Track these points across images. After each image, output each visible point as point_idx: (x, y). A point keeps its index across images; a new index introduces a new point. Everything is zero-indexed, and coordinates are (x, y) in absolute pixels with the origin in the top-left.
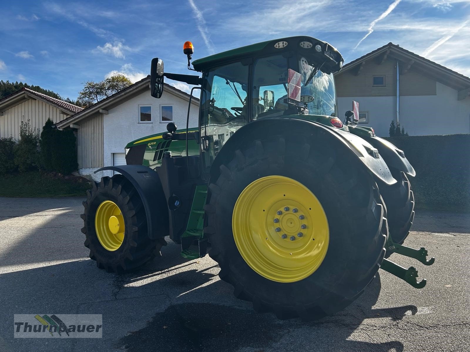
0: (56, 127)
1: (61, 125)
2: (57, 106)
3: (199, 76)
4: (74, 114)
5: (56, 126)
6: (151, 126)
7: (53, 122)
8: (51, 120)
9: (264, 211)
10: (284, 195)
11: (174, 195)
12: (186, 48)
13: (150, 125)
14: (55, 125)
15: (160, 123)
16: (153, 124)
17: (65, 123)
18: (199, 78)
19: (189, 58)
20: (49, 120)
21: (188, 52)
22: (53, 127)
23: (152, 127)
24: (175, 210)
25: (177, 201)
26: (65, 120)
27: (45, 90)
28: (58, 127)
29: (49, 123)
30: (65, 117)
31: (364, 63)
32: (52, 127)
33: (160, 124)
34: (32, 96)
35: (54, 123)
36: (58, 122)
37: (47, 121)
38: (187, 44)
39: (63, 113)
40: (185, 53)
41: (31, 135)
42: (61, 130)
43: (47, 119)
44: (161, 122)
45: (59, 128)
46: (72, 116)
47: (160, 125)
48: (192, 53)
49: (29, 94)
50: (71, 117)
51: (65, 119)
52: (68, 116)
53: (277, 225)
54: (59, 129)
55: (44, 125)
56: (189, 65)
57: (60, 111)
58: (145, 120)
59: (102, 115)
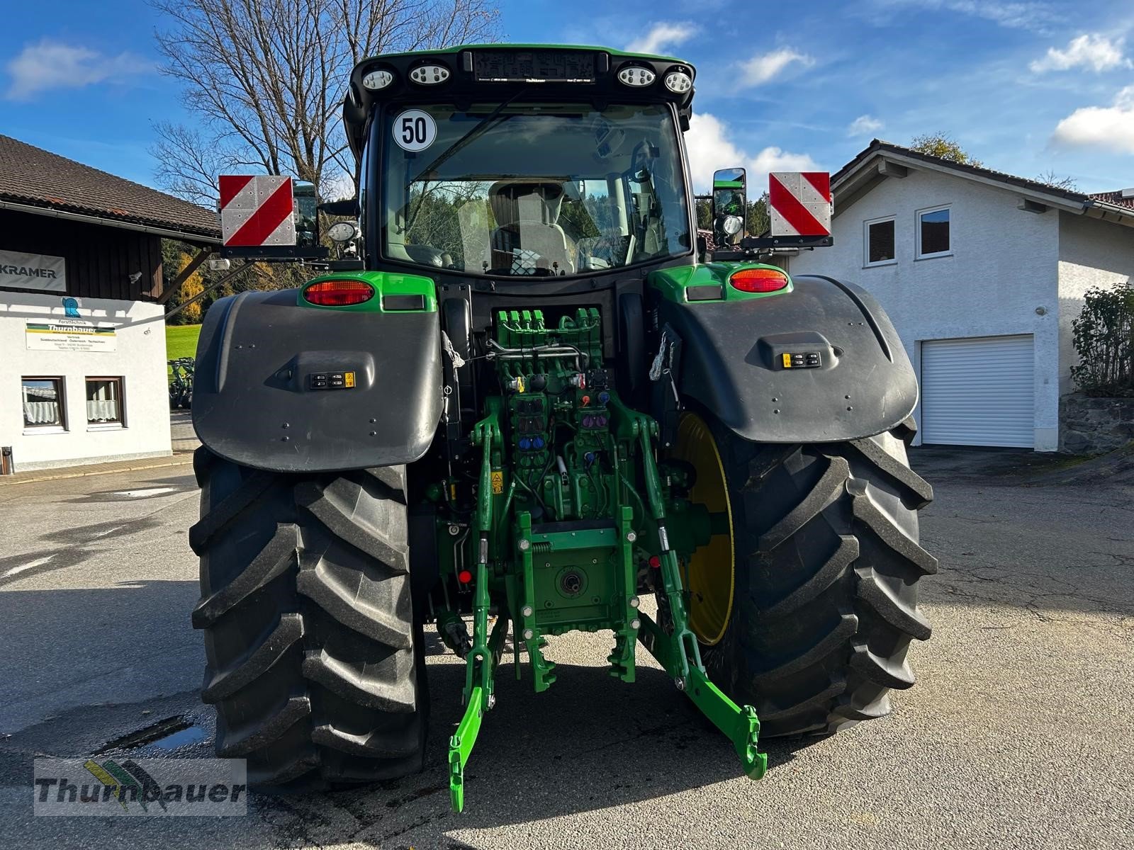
6: (894, 271)
13: (891, 270)
15: (915, 261)
16: (899, 265)
23: (897, 274)
33: (916, 263)
44: (918, 259)
47: (915, 267)
58: (882, 258)
59: (787, 260)
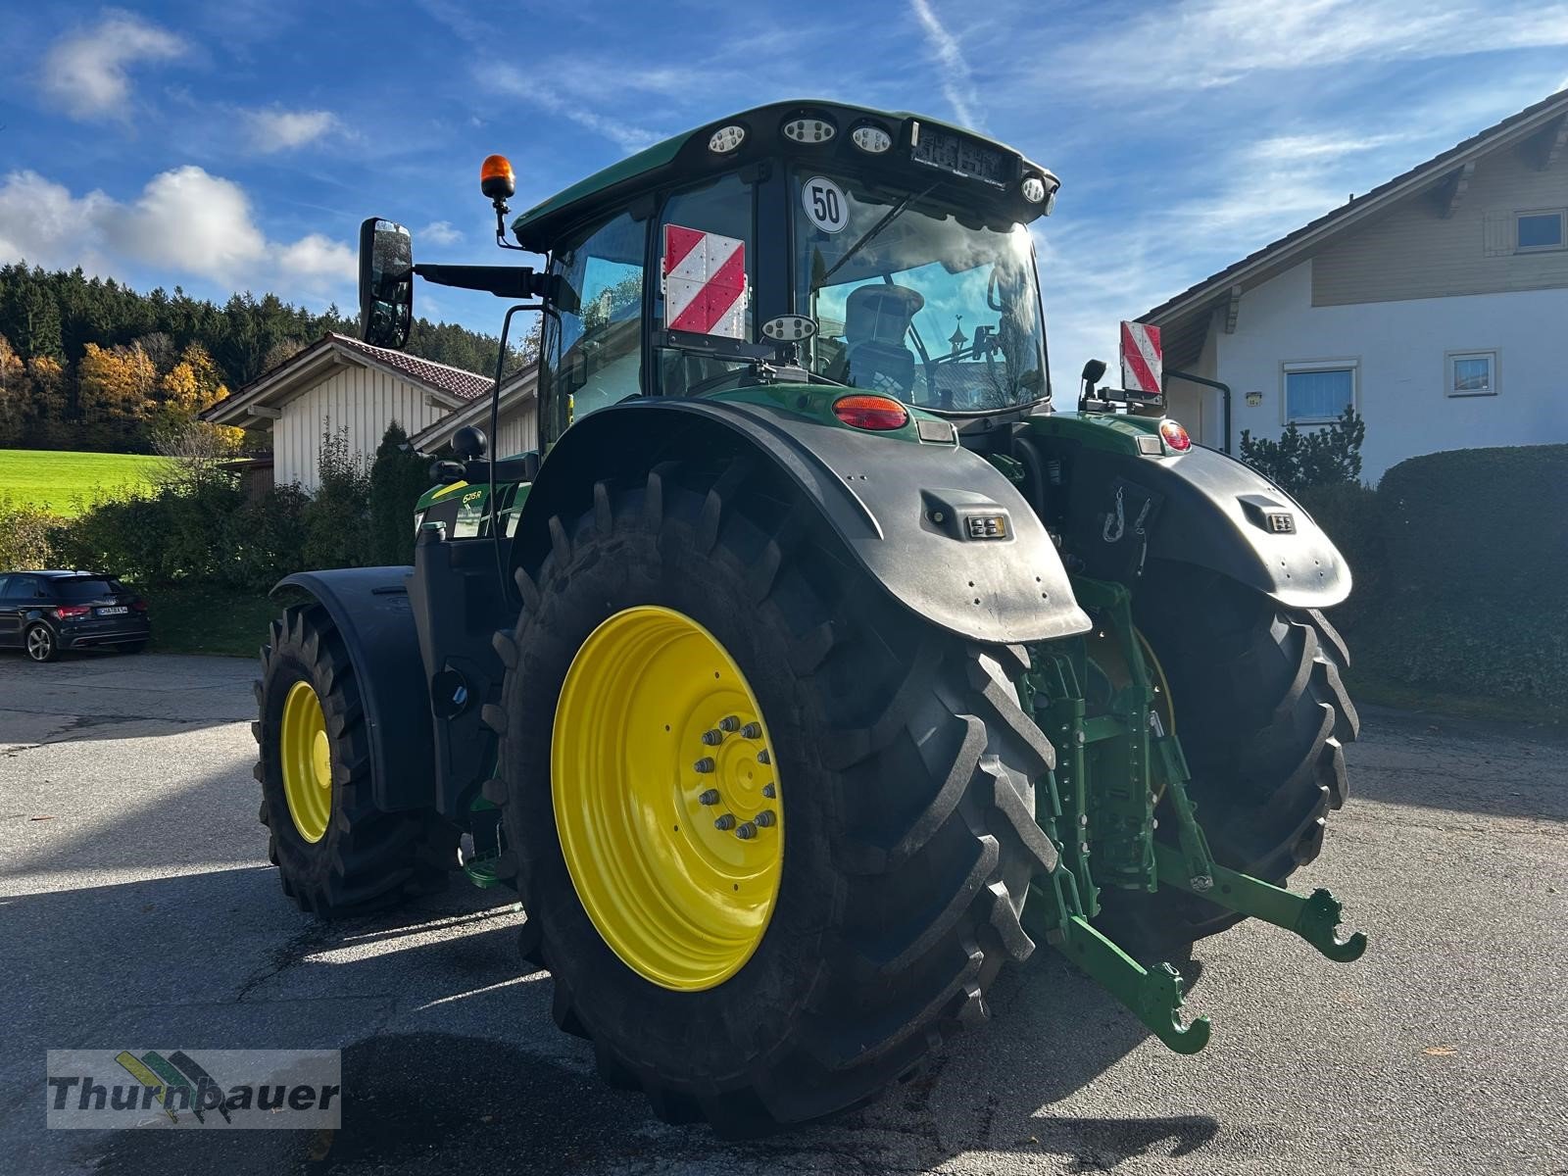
0: (411, 449)
1: (425, 442)
2: (418, 384)
3: (532, 269)
4: (462, 404)
5: (412, 445)
7: (404, 434)
8: (399, 426)
9: (668, 728)
10: (717, 675)
11: (448, 668)
12: (487, 176)
14: (409, 440)
17: (435, 435)
18: (534, 272)
19: (502, 211)
20: (393, 426)
21: (496, 188)
22: (403, 447)
24: (450, 718)
25: (460, 688)
26: (435, 425)
27: (476, 335)
28: (416, 448)
29: (394, 436)
30: (437, 414)
31: (1470, 167)
32: (399, 449)
34: (354, 355)
35: (408, 436)
36: (417, 431)
37: (386, 430)
38: (494, 162)
39: (436, 403)
40: (488, 193)
41: (350, 475)
42: (426, 456)
43: (388, 424)
45: (420, 450)
46: (455, 412)
48: (510, 194)
49: (345, 352)
50: (452, 415)
51: (434, 422)
52: (445, 413)
53: (708, 782)
54: (419, 454)
55: (380, 443)
56: (501, 232)
57: (427, 397)
